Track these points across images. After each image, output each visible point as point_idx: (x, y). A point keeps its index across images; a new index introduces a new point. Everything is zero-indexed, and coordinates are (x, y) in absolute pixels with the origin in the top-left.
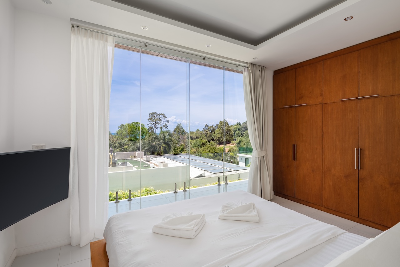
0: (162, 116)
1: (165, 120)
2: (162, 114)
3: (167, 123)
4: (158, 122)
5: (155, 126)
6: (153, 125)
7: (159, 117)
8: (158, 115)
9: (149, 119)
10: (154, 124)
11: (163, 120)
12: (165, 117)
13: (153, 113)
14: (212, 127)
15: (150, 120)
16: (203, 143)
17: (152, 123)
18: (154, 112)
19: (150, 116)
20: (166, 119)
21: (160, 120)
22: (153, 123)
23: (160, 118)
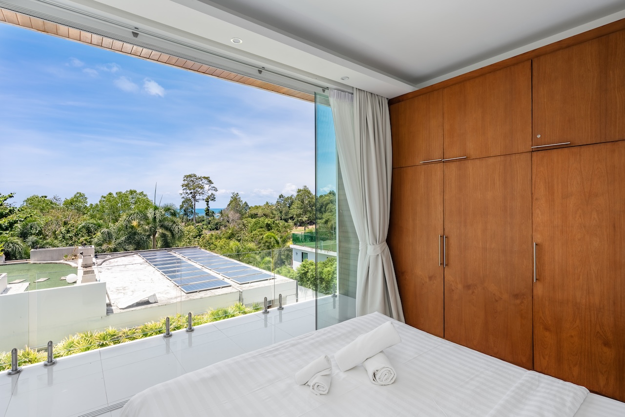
0: (205, 181)
1: (210, 188)
2: (205, 178)
3: (214, 192)
4: (199, 190)
5: (194, 197)
6: (190, 196)
7: (201, 183)
8: (199, 178)
9: (183, 186)
10: (191, 193)
11: (206, 187)
12: (210, 182)
13: (190, 176)
14: (291, 198)
15: (184, 188)
16: (267, 224)
17: (189, 192)
18: (192, 173)
19: (184, 180)
20: (212, 185)
21: (202, 188)
22: (191, 191)
23: (203, 184)
